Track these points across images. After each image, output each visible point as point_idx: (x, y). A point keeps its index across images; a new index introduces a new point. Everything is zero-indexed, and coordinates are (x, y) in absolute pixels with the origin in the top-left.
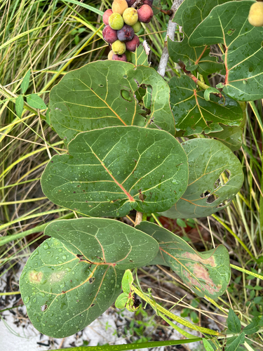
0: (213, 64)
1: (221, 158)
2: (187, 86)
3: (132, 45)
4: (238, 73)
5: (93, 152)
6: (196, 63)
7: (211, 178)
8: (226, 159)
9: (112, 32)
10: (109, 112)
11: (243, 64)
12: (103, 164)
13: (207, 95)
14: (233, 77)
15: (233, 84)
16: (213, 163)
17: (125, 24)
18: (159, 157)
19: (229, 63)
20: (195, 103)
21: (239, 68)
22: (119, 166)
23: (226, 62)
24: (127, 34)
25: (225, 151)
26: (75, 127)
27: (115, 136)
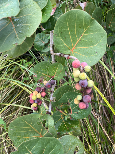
0: (66, 106)
1: (74, 142)
2: (59, 115)
3: (39, 104)
4: (75, 111)
5: (27, 149)
6: (61, 106)
7: (72, 151)
8: (76, 142)
9: (33, 101)
10: (32, 129)
11: (76, 108)
12: (31, 153)
13: (66, 118)
14: (73, 112)
15: (74, 114)
16: (72, 145)
17: (37, 98)
18: (52, 147)
19: (71, 107)
20: (62, 120)
21: (74, 109)
22: (37, 153)
23: (70, 107)
24: (38, 101)
25: (76, 139)
26: (18, 135)
27: (36, 142)
